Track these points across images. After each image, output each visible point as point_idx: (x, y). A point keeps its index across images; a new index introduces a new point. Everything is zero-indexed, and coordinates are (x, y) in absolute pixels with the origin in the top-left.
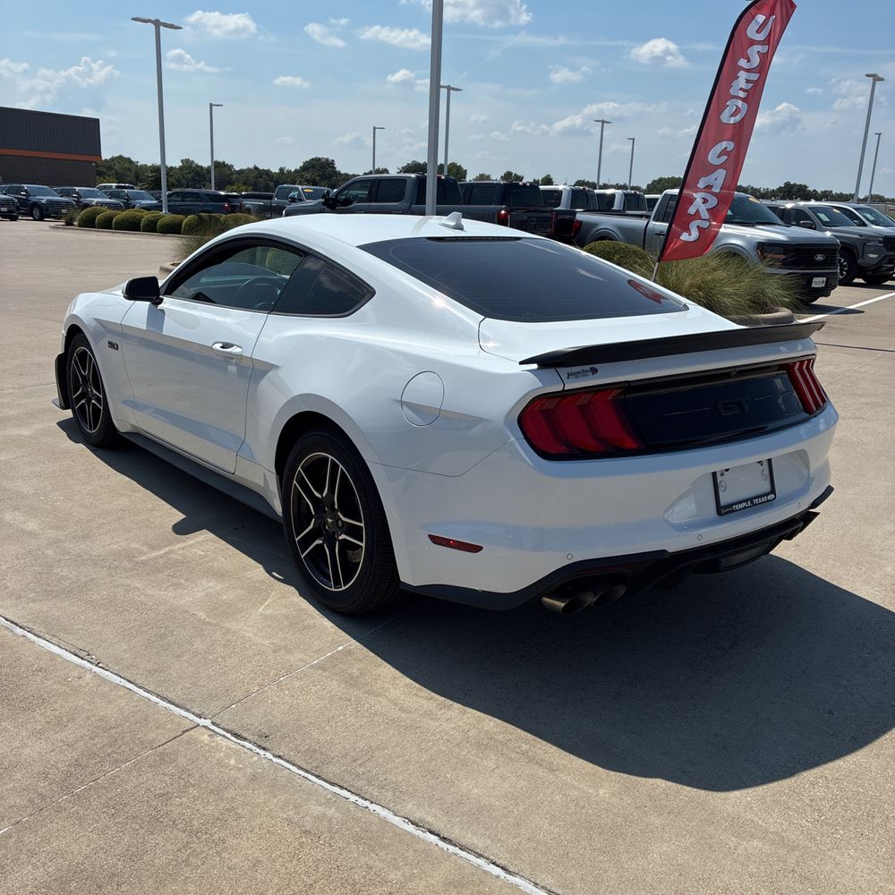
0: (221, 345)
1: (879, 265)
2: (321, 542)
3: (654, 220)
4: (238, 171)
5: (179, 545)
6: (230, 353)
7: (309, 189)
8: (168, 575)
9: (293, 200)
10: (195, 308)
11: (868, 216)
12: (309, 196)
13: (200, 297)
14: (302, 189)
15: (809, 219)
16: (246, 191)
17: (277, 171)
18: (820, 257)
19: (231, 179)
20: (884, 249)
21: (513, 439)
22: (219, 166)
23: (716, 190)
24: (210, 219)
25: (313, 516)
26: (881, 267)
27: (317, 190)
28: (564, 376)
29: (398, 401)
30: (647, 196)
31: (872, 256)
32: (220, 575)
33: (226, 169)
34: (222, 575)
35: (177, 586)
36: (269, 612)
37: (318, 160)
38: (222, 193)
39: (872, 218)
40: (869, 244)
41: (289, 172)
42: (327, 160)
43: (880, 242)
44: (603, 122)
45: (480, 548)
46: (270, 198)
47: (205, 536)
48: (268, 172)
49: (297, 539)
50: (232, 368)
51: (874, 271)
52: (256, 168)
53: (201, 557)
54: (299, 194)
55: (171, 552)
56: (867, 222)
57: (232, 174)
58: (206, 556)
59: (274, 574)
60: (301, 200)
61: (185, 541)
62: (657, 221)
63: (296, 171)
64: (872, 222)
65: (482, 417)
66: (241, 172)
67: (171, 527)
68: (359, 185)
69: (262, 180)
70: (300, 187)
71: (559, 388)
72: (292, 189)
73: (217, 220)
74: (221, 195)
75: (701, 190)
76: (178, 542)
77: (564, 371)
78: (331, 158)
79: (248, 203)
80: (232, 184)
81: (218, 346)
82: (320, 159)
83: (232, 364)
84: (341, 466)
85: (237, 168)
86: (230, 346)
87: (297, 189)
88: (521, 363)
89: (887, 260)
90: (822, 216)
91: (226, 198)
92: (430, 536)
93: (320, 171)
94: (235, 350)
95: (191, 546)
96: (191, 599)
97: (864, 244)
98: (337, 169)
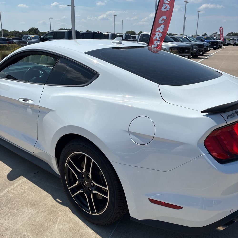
0: (23, 99)
1: (196, 52)
2: (83, 192)
3: (139, 42)
4: (9, 32)
5: (11, 187)
6: (28, 104)
7: (33, 36)
8: (9, 208)
9: (29, 40)
10: (8, 82)
11: (191, 39)
12: (33, 38)
13: (9, 77)
14: (31, 36)
15: (178, 40)
16: (13, 37)
17: (22, 32)
18: (186, 51)
19: (8, 34)
20: (198, 48)
21: (203, 154)
22: (4, 31)
23: (161, 31)
24: (3, 46)
25: (77, 180)
26: (197, 53)
27: (36, 36)
28: (226, 118)
29: (126, 131)
30: (131, 35)
31: (195, 50)
32: (33, 204)
33: (6, 31)
34: (34, 204)
35: (14, 215)
36: (61, 227)
37: (33, 28)
38: (6, 38)
39: (192, 40)
40: (194, 46)
41: (25, 32)
42: (36, 28)
43: (197, 46)
44: (114, 15)
45: (182, 208)
46: (21, 39)
47: (22, 180)
48: (19, 32)
49: (69, 188)
50: (29, 110)
51: (195, 54)
52: (15, 31)
53: (23, 193)
54: (30, 38)
55: (8, 192)
56: (191, 41)
57: (8, 33)
58: (25, 192)
59: (57, 199)
60: (31, 40)
61: (13, 184)
62: (140, 42)
63: (27, 31)
64: (193, 41)
65: (182, 142)
66: (11, 32)
67: (6, 176)
68: (50, 34)
69: (17, 34)
70: (30, 36)
71: (224, 124)
72: (28, 36)
73: (6, 46)
74: (6, 39)
75: (158, 32)
76: (11, 186)
77: (225, 115)
78: (37, 28)
79: (15, 41)
80: (9, 36)
81: (21, 100)
82: (34, 28)
83: (29, 108)
84: (93, 160)
85: (9, 31)
86: (27, 100)
87: (29, 36)
88: (202, 112)
89: (199, 50)
90: (181, 39)
91: (7, 40)
92: (149, 199)
93: (34, 31)
94: (30, 102)
95: (17, 187)
96: (21, 224)
97: (193, 46)
98: (39, 31)
